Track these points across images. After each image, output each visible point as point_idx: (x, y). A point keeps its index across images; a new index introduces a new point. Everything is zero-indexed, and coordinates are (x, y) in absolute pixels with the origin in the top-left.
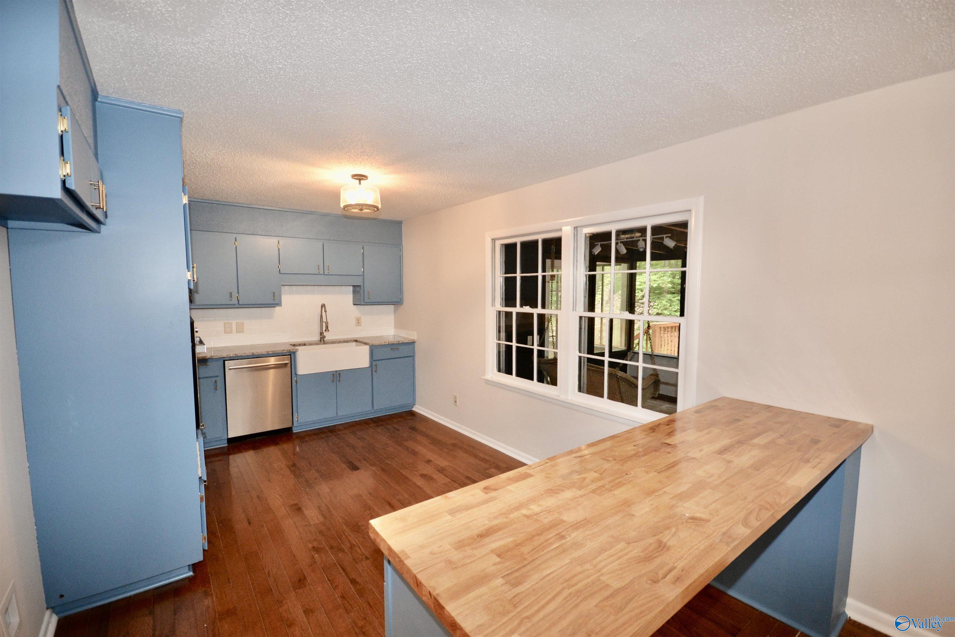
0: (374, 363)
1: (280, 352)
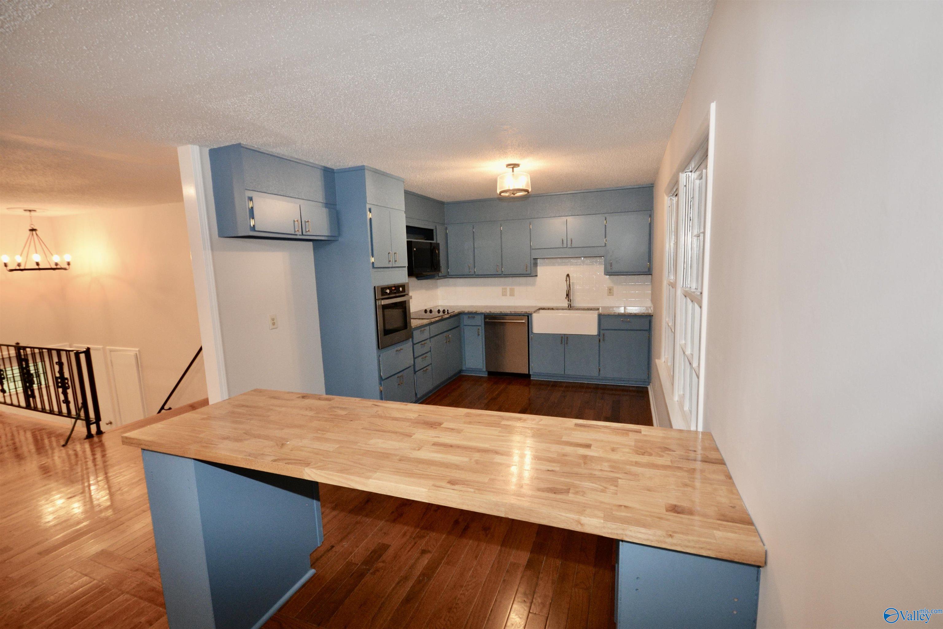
0: (602, 332)
1: (520, 313)
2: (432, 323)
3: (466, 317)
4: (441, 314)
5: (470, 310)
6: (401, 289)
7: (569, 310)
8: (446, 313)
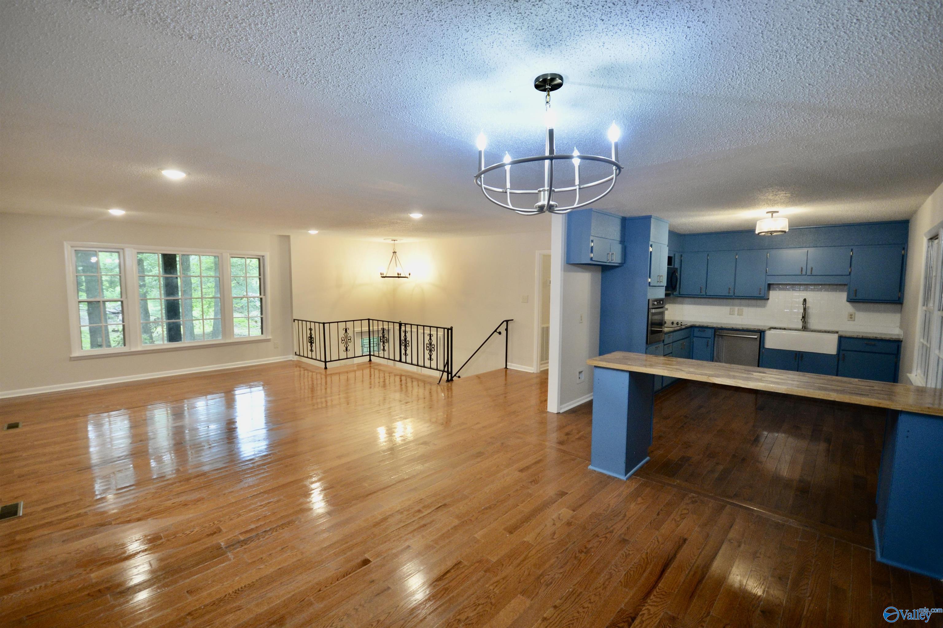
1: (752, 330)
2: (675, 331)
3: (696, 330)
4: (675, 325)
5: (702, 324)
6: (661, 302)
7: (803, 331)
8: (679, 325)
